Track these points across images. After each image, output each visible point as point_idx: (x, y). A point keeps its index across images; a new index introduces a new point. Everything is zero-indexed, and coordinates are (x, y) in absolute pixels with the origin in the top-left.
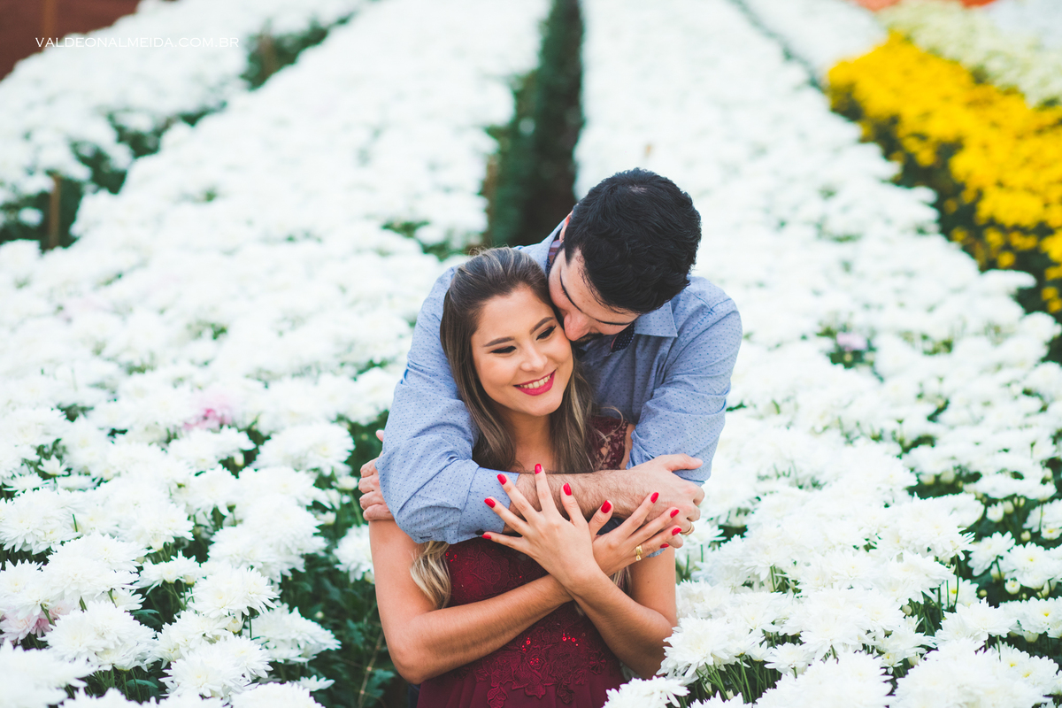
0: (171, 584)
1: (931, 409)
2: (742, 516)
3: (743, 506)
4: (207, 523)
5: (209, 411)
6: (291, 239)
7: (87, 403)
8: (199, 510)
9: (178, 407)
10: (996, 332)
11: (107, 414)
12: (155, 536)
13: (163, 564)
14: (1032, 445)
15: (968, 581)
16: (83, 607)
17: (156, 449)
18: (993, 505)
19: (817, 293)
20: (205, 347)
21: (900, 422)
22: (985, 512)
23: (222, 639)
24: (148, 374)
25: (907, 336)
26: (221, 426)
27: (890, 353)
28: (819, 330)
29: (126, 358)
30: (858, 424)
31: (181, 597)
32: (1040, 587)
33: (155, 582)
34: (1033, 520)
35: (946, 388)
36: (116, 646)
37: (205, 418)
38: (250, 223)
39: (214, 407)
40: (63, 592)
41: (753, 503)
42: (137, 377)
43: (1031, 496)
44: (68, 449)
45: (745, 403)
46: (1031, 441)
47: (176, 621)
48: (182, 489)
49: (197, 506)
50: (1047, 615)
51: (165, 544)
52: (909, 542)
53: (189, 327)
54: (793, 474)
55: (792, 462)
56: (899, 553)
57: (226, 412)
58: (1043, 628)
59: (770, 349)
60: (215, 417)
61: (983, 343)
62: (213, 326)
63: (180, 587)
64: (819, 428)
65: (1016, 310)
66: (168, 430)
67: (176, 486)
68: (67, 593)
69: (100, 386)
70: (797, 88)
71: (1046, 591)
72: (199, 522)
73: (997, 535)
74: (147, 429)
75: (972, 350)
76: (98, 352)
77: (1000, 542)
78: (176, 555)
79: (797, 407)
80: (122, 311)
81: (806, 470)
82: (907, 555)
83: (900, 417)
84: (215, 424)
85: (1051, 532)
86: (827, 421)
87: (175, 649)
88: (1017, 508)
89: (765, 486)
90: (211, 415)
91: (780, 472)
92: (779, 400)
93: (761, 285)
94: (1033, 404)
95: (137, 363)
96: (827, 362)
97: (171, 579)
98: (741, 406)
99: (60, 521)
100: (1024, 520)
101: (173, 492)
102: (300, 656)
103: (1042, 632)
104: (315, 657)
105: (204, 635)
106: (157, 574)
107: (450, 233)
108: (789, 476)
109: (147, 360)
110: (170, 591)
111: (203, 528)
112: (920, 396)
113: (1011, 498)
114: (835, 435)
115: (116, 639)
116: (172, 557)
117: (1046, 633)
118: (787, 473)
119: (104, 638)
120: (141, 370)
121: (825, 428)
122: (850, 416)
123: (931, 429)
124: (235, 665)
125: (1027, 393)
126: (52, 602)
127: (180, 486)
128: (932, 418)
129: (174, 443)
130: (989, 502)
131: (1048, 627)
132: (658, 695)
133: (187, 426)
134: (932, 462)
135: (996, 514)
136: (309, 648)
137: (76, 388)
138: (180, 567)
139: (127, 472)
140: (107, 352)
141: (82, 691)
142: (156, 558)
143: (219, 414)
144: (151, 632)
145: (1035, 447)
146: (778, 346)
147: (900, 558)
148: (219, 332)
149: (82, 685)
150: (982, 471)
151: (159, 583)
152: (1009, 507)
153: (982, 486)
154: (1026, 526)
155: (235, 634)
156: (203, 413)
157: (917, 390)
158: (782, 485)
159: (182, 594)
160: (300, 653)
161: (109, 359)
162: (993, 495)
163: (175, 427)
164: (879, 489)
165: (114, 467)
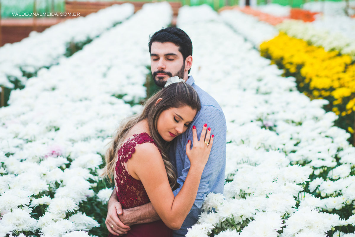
0: (42, 205)
1: (295, 142)
2: (232, 176)
3: (232, 173)
4: (54, 187)
5: (53, 152)
6: (81, 100)
7: (13, 152)
8: (50, 182)
9: (43, 151)
10: (316, 119)
11: (19, 155)
12: (36, 190)
13: (39, 199)
14: (328, 150)
15: (308, 193)
16: (11, 210)
17: (36, 164)
18: (316, 170)
19: (256, 107)
20: (53, 133)
21: (284, 145)
22: (313, 172)
23: (59, 220)
24: (33, 143)
25: (287, 121)
26: (58, 156)
27: (281, 126)
28: (257, 119)
29: (26, 138)
30: (270, 146)
31: (45, 210)
32: (332, 194)
33: (36, 205)
34: (330, 174)
35: (300, 136)
36: (23, 223)
37: (52, 154)
38: (67, 96)
39: (55, 150)
40: (5, 207)
41: (236, 172)
42: (29, 144)
43: (329, 166)
44: (7, 166)
45: (232, 141)
46: (328, 149)
47: (43, 216)
48: (45, 176)
49: (50, 181)
50: (335, 202)
51: (39, 192)
52: (288, 179)
53: (47, 128)
54: (249, 162)
55: (248, 157)
56: (284, 183)
57: (59, 152)
58: (334, 207)
59: (241, 125)
60: (56, 154)
61: (312, 122)
62: (55, 127)
63: (45, 206)
64: (257, 147)
65: (323, 111)
66: (40, 158)
67: (43, 175)
68: (6, 207)
69: (17, 147)
70: (250, 50)
71: (334, 195)
72: (51, 186)
73: (317, 179)
74: (33, 158)
75: (308, 124)
76: (16, 137)
77: (318, 181)
78: (43, 196)
79: (249, 142)
80: (25, 124)
81: (253, 160)
82: (287, 183)
83: (284, 143)
84: (56, 156)
85: (336, 177)
86: (260, 145)
87: (43, 225)
88: (324, 171)
89: (240, 166)
90: (54, 153)
91: (244, 161)
92: (243, 139)
93: (237, 106)
94: (329, 140)
95: (30, 139)
96: (260, 129)
97: (42, 203)
98: (231, 142)
99: (4, 186)
100: (327, 175)
101: (42, 177)
102: (86, 228)
103: (334, 208)
104: (91, 229)
105: (53, 220)
106: (36, 202)
107: (134, 97)
108: (247, 162)
109: (33, 138)
110: (42, 208)
111: (52, 189)
112: (291, 139)
113: (323, 167)
114: (262, 149)
115: (23, 220)
116: (42, 197)
117: (335, 208)
118: (247, 161)
119: (19, 220)
120: (31, 141)
121: (259, 148)
122: (267, 144)
123: (295, 148)
124: (63, 228)
125: (327, 137)
126: (2, 210)
127: (44, 175)
128: (296, 145)
129: (42, 162)
130: (315, 168)
131: (335, 206)
132: (204, 229)
133: (46, 156)
134: (295, 157)
135: (317, 172)
136: (89, 226)
137: (9, 147)
138: (45, 200)
139: (26, 171)
140: (20, 136)
141: (11, 235)
142: (37, 197)
143: (57, 152)
144: (35, 220)
145: (330, 151)
146: (243, 124)
147: (285, 185)
148: (57, 129)
149: (11, 233)
150: (312, 159)
151: (38, 205)
152: (321, 170)
153: (312, 164)
154: (328, 177)
155: (63, 219)
156: (51, 152)
157: (290, 137)
158: (245, 165)
159: (46, 209)
160: (86, 227)
161: (20, 139)
162: (316, 166)
163: (42, 157)
164: (277, 164)
165: (22, 170)
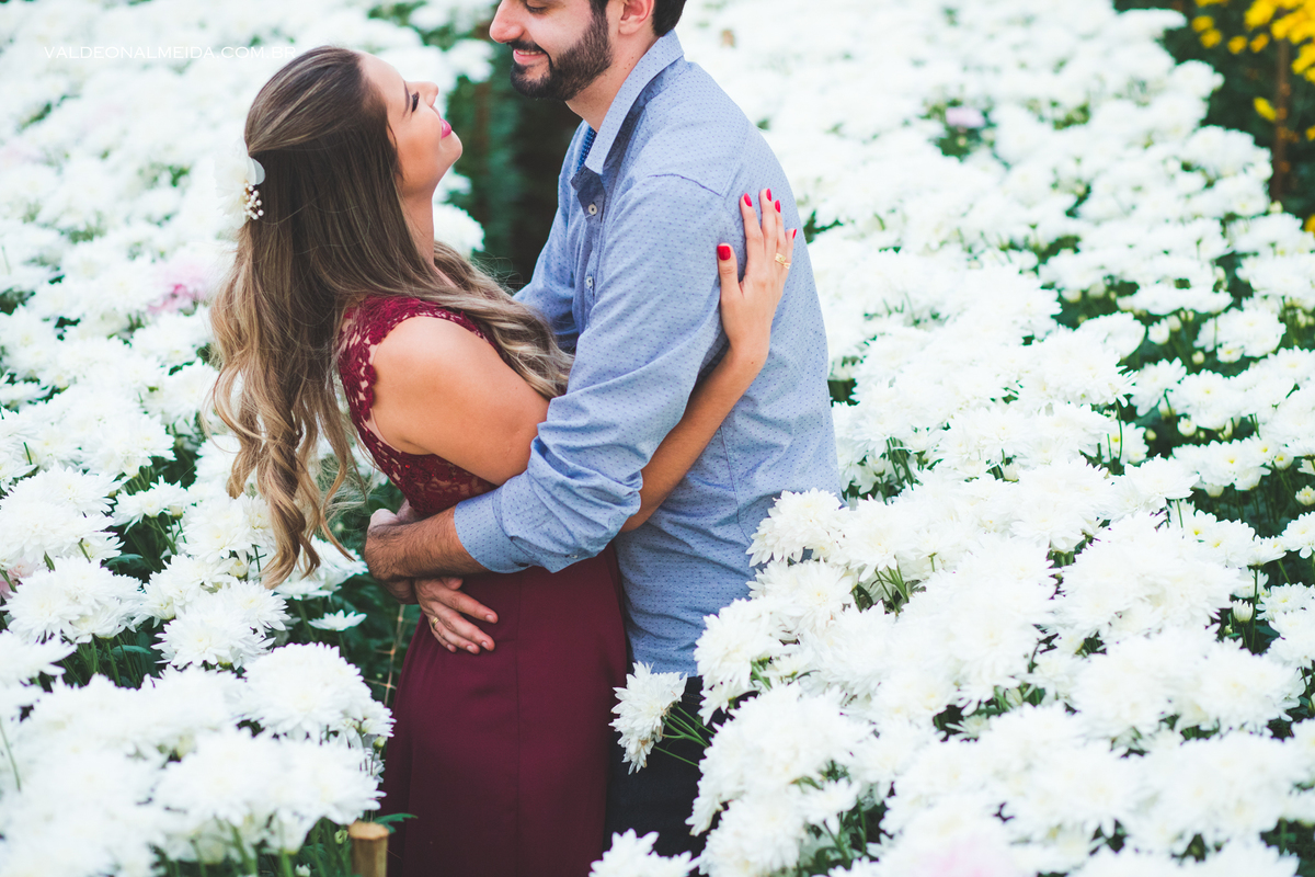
0: (154, 518)
1: (1070, 201)
2: (849, 366)
3: (849, 355)
4: (189, 432)
5: (177, 287)
6: (255, 42)
7: (26, 287)
8: (179, 417)
9: (138, 286)
10: (1140, 91)
11: (51, 301)
12: (127, 460)
13: (140, 494)
14: (1198, 243)
15: (1132, 425)
16: (51, 566)
17: (116, 343)
18: (1156, 324)
19: (918, 63)
20: (163, 198)
21: (1034, 227)
22: (1147, 333)
23: (224, 586)
24: (97, 240)
25: (1032, 106)
26: (195, 304)
27: (1014, 129)
28: (924, 111)
29: (67, 222)
30: (982, 234)
31: (168, 531)
32: (1221, 427)
33: (134, 517)
34: (1206, 337)
35: (1086, 171)
36: (94, 610)
37: (174, 296)
38: (202, 25)
39: (184, 282)
40: (23, 548)
41: (862, 350)
42: (84, 248)
43: (1202, 310)
44: (8, 350)
45: (841, 220)
46: (1196, 238)
47: (165, 568)
48: (155, 392)
49: (174, 414)
50: (1232, 462)
51: (141, 469)
52: (1058, 389)
53: (141, 172)
54: (907, 309)
55: (906, 294)
56: (1046, 404)
57: (200, 287)
58: (1228, 479)
59: (865, 142)
60: (186, 294)
61: (1126, 108)
62: (171, 168)
63: (166, 520)
64: (935, 245)
65: (1164, 59)
66: (129, 317)
67: (147, 390)
68: (27, 550)
69: (40, 261)
71: (1229, 431)
72: (179, 431)
73: (1164, 363)
74: (103, 317)
75: (1112, 118)
76: (31, 217)
77: (1167, 372)
78: (157, 482)
79: (905, 219)
80: (54, 160)
81: (922, 303)
82: (1059, 406)
83: (1033, 221)
84: (187, 303)
85: (1229, 353)
86: (943, 235)
87: (168, 604)
88: (1185, 323)
89: (873, 327)
90: (180, 291)
91: (891, 307)
92: (883, 215)
93: (847, 57)
94: (1194, 181)
95: (82, 228)
96: (937, 152)
97: (153, 512)
98: (837, 223)
99: (9, 453)
100: (1195, 337)
101: (143, 397)
102: (321, 589)
103: (1228, 484)
104: (340, 587)
105: (202, 584)
106: (134, 508)
107: (453, 12)
108: (902, 311)
109: (93, 222)
110: (153, 527)
111: (186, 439)
112: (1055, 186)
113: (1177, 313)
114: (955, 251)
115: (93, 602)
116: (152, 484)
117: (1232, 486)
118: (899, 308)
119: (79, 603)
120: (88, 236)
121: (943, 243)
122: (972, 225)
123: (1071, 227)
124: (243, 621)
125: (1187, 167)
126: (10, 562)
127: (152, 390)
128: (1071, 213)
129: (138, 333)
130: (1148, 319)
131: (1235, 476)
132: (766, 617)
133: (153, 309)
134: (1077, 274)
135: (1160, 334)
136: (331, 578)
137: (9, 269)
138: (162, 497)
139: (84, 377)
140: (43, 217)
141: (59, 680)
142: (132, 487)
143: (191, 289)
144: (136, 582)
145: (1202, 245)
146: (875, 137)
147: (1049, 409)
148: (178, 175)
149: (60, 671)
150: (1139, 281)
151: (139, 518)
152: (1175, 323)
153: (1139, 301)
154: (1197, 344)
155: (239, 579)
156: (171, 290)
157: (1051, 179)
158: (894, 326)
159: (168, 528)
160: (321, 585)
161: (46, 226)
162: (1155, 311)
163: (138, 312)
164: (1015, 322)
165: (68, 372)
